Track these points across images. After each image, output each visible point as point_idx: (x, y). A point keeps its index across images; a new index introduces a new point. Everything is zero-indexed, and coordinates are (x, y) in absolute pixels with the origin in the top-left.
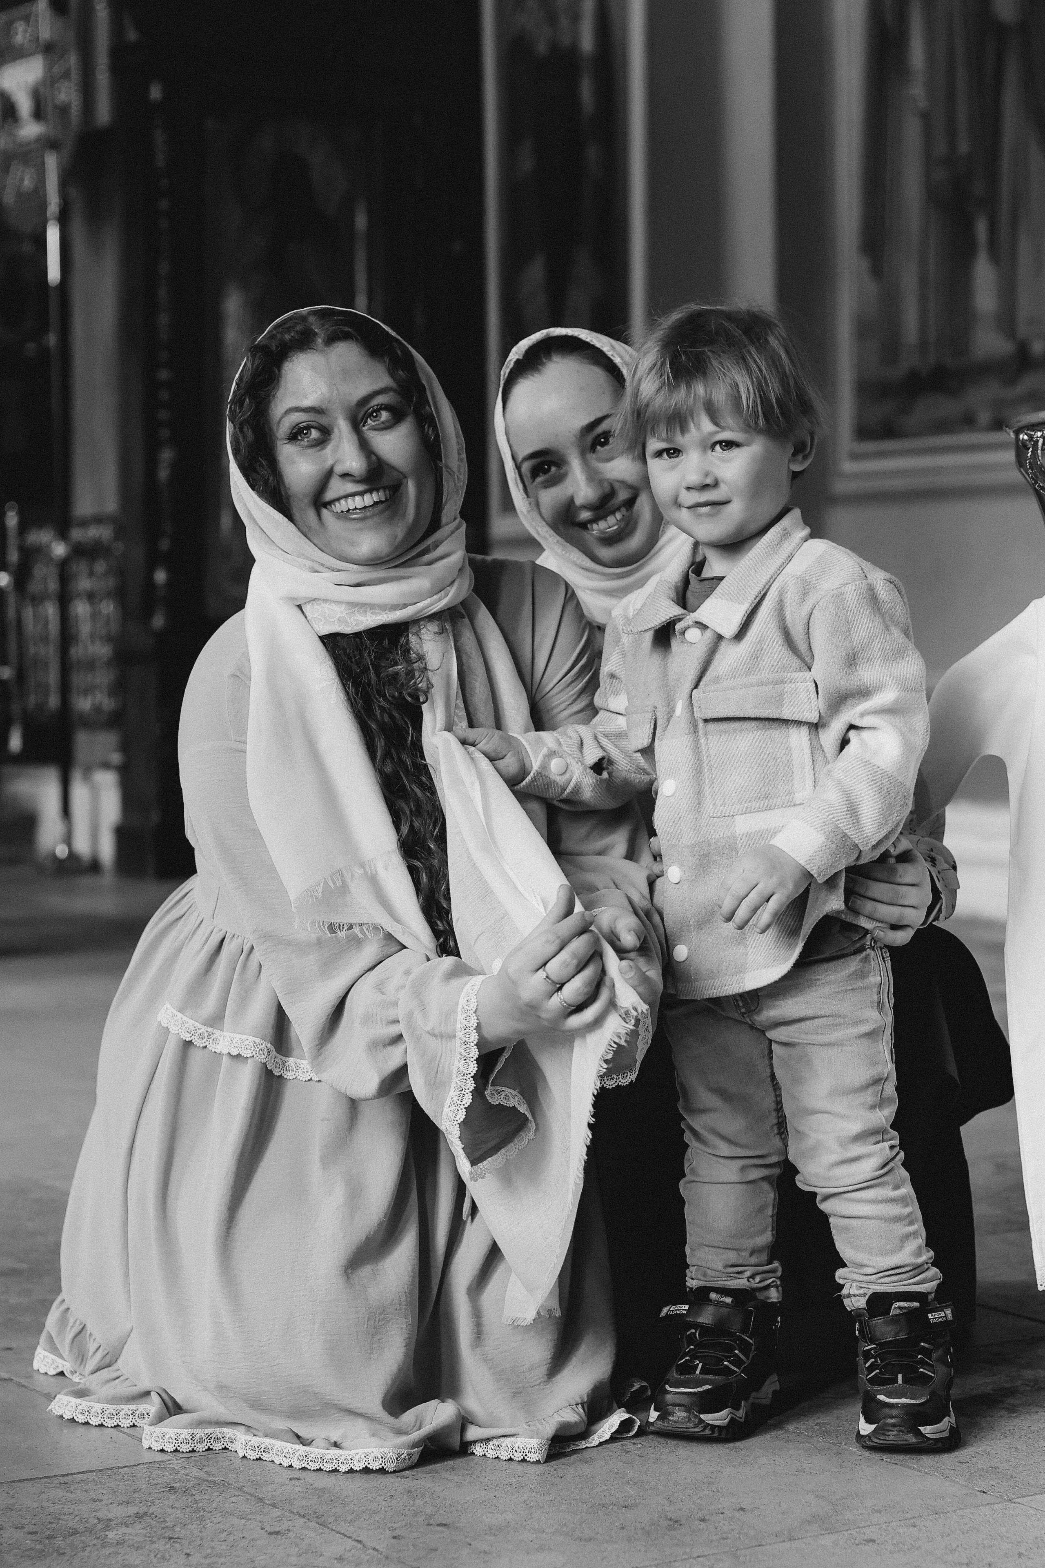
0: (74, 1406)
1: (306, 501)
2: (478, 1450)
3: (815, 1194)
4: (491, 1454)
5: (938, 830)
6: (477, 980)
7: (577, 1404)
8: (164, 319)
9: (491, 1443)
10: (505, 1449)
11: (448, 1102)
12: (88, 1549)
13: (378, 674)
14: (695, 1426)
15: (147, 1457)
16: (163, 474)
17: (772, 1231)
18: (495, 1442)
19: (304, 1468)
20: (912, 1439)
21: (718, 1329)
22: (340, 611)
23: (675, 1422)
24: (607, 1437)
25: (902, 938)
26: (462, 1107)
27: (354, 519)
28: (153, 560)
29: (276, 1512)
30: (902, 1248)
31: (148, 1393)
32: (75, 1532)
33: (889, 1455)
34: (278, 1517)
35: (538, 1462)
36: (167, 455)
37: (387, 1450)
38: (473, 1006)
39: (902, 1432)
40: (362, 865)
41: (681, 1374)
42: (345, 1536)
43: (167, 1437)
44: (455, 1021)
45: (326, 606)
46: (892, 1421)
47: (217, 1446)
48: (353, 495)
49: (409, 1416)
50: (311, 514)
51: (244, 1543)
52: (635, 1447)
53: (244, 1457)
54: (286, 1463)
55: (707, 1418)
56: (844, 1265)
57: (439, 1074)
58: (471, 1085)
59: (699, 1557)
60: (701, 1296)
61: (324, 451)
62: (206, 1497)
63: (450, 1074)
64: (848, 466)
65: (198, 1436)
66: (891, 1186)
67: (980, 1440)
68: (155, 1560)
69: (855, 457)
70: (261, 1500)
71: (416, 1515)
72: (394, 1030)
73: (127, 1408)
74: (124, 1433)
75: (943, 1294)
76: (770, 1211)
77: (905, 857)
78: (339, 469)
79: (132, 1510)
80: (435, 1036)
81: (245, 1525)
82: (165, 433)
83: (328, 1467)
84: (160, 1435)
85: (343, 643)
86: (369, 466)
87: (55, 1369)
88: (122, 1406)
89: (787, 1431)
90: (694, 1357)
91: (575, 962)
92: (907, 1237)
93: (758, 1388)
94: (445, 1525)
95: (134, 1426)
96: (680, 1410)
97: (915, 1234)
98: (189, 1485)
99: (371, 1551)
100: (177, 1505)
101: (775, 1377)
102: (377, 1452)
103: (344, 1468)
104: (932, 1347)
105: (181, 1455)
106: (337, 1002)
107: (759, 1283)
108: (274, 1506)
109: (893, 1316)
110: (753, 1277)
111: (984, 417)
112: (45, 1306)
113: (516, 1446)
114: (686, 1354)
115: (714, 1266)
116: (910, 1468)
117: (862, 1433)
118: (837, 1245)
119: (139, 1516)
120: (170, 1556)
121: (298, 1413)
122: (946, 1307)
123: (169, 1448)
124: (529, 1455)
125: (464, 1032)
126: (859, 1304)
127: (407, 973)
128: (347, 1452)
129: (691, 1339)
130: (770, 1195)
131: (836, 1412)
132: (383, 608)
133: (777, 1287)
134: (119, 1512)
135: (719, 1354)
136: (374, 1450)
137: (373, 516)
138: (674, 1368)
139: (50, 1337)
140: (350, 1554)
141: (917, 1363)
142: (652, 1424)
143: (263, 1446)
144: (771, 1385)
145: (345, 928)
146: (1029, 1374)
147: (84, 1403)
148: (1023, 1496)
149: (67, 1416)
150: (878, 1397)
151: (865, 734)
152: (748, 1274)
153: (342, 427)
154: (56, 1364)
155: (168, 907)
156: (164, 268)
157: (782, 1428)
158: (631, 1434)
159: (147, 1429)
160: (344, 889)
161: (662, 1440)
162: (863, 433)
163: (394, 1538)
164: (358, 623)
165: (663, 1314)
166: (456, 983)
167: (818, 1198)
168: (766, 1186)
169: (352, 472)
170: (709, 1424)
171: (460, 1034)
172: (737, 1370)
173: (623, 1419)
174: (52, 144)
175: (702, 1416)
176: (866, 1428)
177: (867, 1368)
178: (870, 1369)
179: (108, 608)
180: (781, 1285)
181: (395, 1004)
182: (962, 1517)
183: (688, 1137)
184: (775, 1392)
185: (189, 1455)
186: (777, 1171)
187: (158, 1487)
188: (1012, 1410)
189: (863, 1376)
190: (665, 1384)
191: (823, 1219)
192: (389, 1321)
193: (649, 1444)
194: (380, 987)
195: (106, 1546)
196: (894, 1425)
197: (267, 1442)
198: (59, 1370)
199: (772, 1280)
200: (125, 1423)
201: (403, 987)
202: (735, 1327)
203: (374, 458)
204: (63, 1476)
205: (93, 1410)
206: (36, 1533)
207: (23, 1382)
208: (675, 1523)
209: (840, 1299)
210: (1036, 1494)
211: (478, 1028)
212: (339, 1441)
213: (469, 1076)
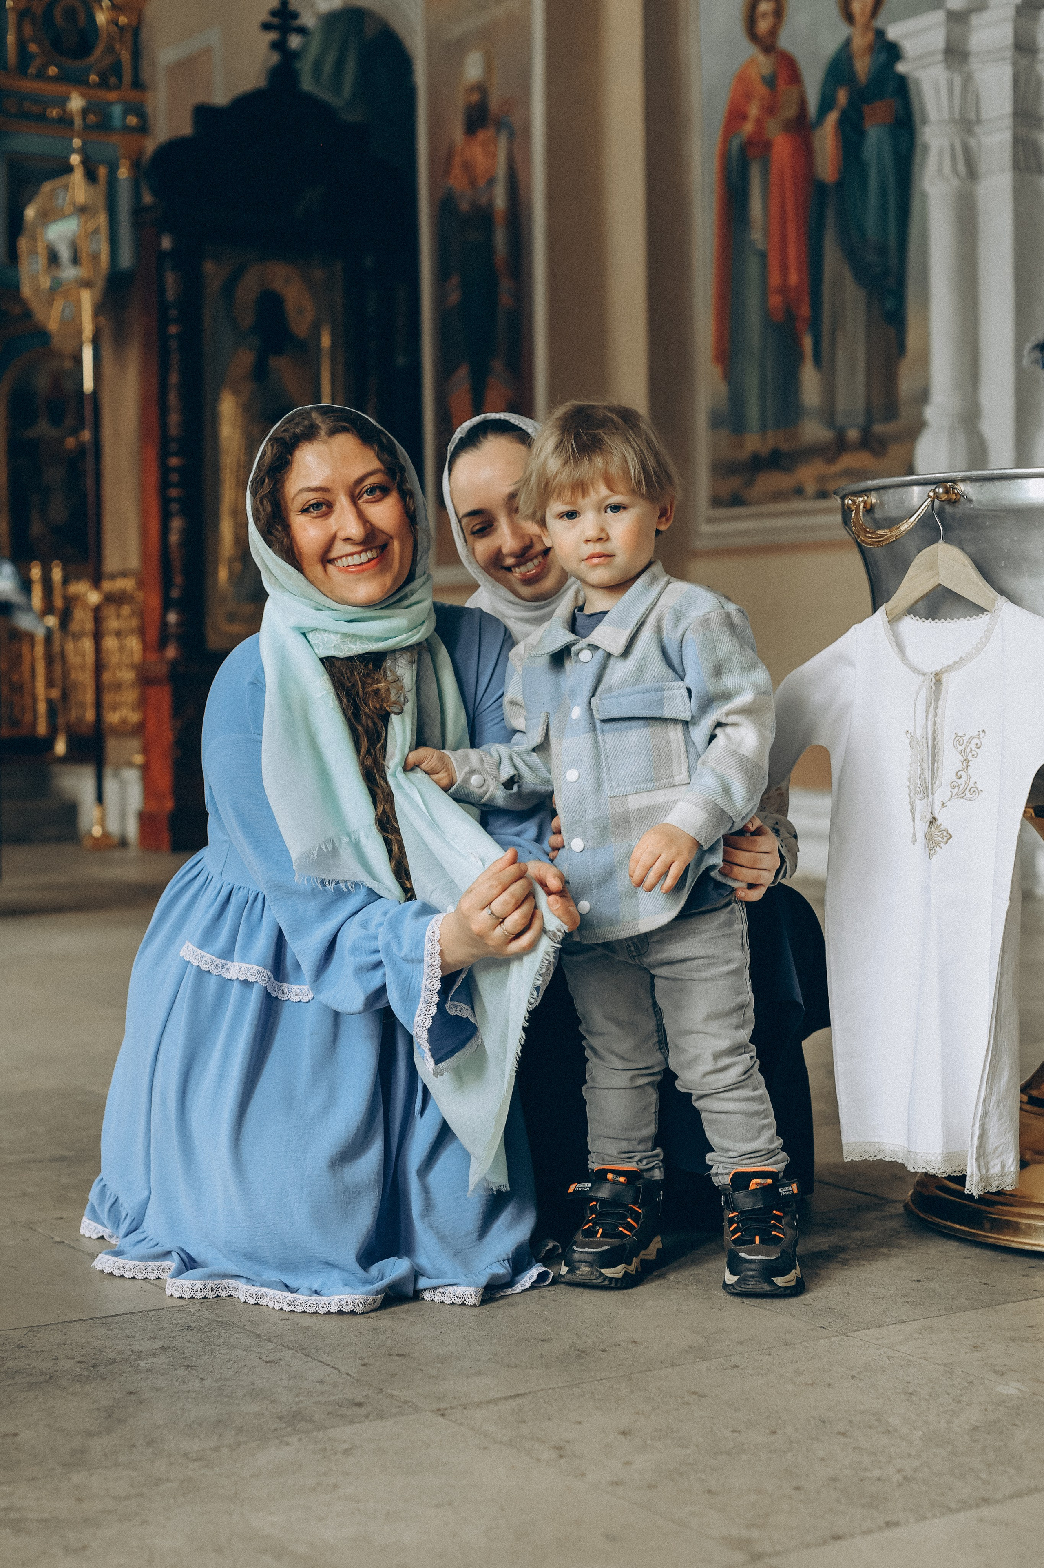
0: (112, 1263)
1: (315, 558)
2: (427, 1296)
3: (691, 1095)
4: (438, 1299)
5: (783, 809)
6: (439, 917)
7: (504, 1260)
8: (174, 418)
9: (438, 1291)
10: (449, 1295)
11: (418, 1012)
12: (124, 1375)
13: (363, 689)
14: (597, 1278)
15: (170, 1303)
16: (174, 538)
17: (655, 1124)
18: (441, 1290)
19: (292, 1311)
20: (767, 1287)
21: (613, 1204)
22: (335, 639)
23: (582, 1275)
24: (528, 1285)
25: (756, 895)
26: (429, 1016)
27: (351, 572)
28: (167, 604)
29: (270, 1346)
30: (759, 1136)
31: (169, 1253)
32: (114, 1362)
33: (749, 1299)
34: (272, 1349)
35: (474, 1305)
36: (176, 524)
37: (356, 1296)
38: (437, 936)
39: (759, 1282)
40: (348, 835)
41: (586, 1237)
42: (325, 1364)
43: (185, 1287)
44: (423, 949)
45: (325, 635)
46: (751, 1273)
47: (224, 1294)
48: (352, 554)
49: (374, 1269)
50: (318, 569)
51: (246, 1370)
52: (549, 1293)
53: (245, 1302)
54: (278, 1307)
55: (607, 1272)
56: (713, 1150)
57: (411, 990)
58: (436, 999)
59: (601, 1379)
60: (601, 1175)
61: (327, 521)
62: (216, 1333)
63: (419, 991)
64: (705, 528)
65: (209, 1286)
66: (751, 1088)
67: (820, 1287)
68: (177, 1384)
69: (710, 520)
70: (259, 1336)
71: (379, 1347)
72: (375, 958)
73: (153, 1264)
74: (152, 1284)
75: (790, 1173)
76: (653, 1109)
77: (758, 832)
78: (341, 535)
79: (158, 1344)
80: (407, 961)
81: (246, 1355)
82: (174, 507)
83: (311, 1310)
84: (180, 1286)
85: (337, 664)
86: (366, 532)
87: (97, 1234)
88: (150, 1263)
89: (669, 1280)
90: (595, 1224)
91: (513, 901)
92: (763, 1127)
93: (646, 1247)
94: (402, 1355)
95: (159, 1278)
96: (585, 1266)
97: (768, 1126)
98: (201, 1324)
99: (345, 1376)
100: (193, 1340)
101: (658, 1238)
102: (348, 1298)
103: (323, 1311)
104: (782, 1214)
105: (196, 1301)
106: (330, 938)
107: (646, 1165)
108: (269, 1340)
109: (751, 1190)
110: (640, 1161)
111: (811, 488)
112: (89, 1183)
113: (457, 1293)
114: (589, 1222)
115: (610, 1153)
116: (765, 1309)
117: (728, 1282)
118: (708, 1134)
119: (163, 1349)
120: (189, 1380)
121: (287, 1266)
122: (793, 1183)
123: (187, 1295)
124: (467, 1300)
125: (430, 957)
126: (725, 1181)
127: (385, 914)
128: (325, 1298)
129: (593, 1210)
130: (653, 1096)
131: (706, 1266)
132: (370, 639)
133: (659, 1168)
134: (147, 1346)
135: (615, 1222)
136: (346, 1296)
137: (368, 569)
138: (580, 1232)
139: (93, 1208)
140: (328, 1379)
141: (771, 1227)
142: (563, 1276)
143: (260, 1293)
144: (656, 1244)
145: (334, 883)
146: (857, 1234)
147: (119, 1261)
148: (855, 1331)
149: (107, 1271)
150: (740, 1254)
151: (729, 730)
152: (637, 1159)
153: (343, 502)
154: (97, 1230)
155: (181, 875)
156: (174, 378)
157: (664, 1278)
158: (547, 1283)
159: (170, 1281)
160: (335, 852)
161: (571, 1288)
162: (717, 502)
163: (363, 1365)
164: (350, 650)
165: (571, 1190)
166: (423, 919)
167: (694, 1098)
168: (650, 1090)
169: (353, 537)
170: (607, 1277)
171: (427, 959)
172: (630, 1234)
173: (540, 1271)
174: (87, 284)
175: (602, 1270)
176: (731, 1279)
177: (731, 1232)
178: (734, 1232)
179: (134, 643)
180: (663, 1166)
181: (376, 938)
182: (807, 1347)
183: (588, 1053)
184: (658, 1250)
185: (202, 1301)
186: (658, 1078)
187: (178, 1326)
188: (845, 1263)
189: (729, 1238)
190: (573, 1245)
191: (696, 1113)
192: (360, 1194)
193: (560, 1291)
194: (364, 925)
195: (138, 1373)
196: (753, 1277)
197: (263, 1290)
198: (100, 1235)
199: (655, 1163)
200: (152, 1276)
201: (381, 924)
202: (628, 1200)
203: (368, 525)
204: (104, 1317)
205: (127, 1266)
206: (84, 1362)
207: (72, 1244)
208: (582, 1353)
209: (709, 1178)
210: (864, 1329)
211: (442, 954)
212: (319, 1289)
213: (434, 992)
